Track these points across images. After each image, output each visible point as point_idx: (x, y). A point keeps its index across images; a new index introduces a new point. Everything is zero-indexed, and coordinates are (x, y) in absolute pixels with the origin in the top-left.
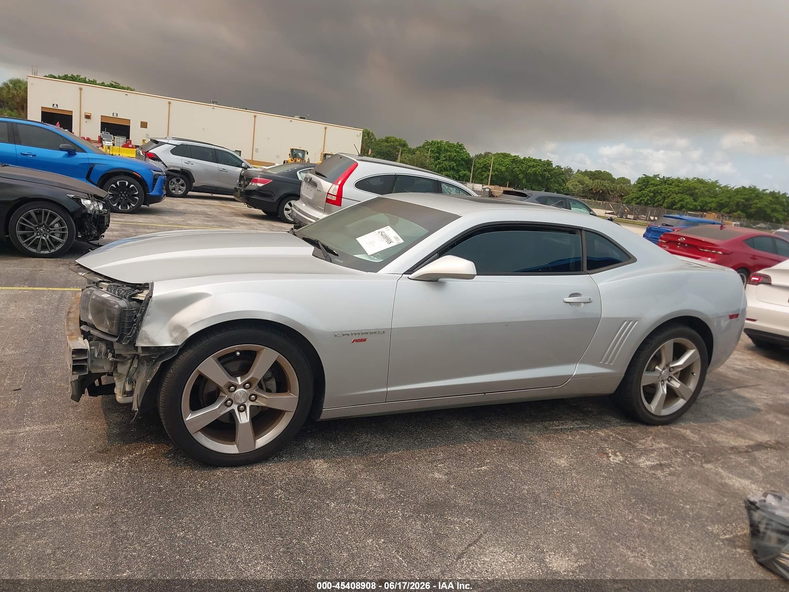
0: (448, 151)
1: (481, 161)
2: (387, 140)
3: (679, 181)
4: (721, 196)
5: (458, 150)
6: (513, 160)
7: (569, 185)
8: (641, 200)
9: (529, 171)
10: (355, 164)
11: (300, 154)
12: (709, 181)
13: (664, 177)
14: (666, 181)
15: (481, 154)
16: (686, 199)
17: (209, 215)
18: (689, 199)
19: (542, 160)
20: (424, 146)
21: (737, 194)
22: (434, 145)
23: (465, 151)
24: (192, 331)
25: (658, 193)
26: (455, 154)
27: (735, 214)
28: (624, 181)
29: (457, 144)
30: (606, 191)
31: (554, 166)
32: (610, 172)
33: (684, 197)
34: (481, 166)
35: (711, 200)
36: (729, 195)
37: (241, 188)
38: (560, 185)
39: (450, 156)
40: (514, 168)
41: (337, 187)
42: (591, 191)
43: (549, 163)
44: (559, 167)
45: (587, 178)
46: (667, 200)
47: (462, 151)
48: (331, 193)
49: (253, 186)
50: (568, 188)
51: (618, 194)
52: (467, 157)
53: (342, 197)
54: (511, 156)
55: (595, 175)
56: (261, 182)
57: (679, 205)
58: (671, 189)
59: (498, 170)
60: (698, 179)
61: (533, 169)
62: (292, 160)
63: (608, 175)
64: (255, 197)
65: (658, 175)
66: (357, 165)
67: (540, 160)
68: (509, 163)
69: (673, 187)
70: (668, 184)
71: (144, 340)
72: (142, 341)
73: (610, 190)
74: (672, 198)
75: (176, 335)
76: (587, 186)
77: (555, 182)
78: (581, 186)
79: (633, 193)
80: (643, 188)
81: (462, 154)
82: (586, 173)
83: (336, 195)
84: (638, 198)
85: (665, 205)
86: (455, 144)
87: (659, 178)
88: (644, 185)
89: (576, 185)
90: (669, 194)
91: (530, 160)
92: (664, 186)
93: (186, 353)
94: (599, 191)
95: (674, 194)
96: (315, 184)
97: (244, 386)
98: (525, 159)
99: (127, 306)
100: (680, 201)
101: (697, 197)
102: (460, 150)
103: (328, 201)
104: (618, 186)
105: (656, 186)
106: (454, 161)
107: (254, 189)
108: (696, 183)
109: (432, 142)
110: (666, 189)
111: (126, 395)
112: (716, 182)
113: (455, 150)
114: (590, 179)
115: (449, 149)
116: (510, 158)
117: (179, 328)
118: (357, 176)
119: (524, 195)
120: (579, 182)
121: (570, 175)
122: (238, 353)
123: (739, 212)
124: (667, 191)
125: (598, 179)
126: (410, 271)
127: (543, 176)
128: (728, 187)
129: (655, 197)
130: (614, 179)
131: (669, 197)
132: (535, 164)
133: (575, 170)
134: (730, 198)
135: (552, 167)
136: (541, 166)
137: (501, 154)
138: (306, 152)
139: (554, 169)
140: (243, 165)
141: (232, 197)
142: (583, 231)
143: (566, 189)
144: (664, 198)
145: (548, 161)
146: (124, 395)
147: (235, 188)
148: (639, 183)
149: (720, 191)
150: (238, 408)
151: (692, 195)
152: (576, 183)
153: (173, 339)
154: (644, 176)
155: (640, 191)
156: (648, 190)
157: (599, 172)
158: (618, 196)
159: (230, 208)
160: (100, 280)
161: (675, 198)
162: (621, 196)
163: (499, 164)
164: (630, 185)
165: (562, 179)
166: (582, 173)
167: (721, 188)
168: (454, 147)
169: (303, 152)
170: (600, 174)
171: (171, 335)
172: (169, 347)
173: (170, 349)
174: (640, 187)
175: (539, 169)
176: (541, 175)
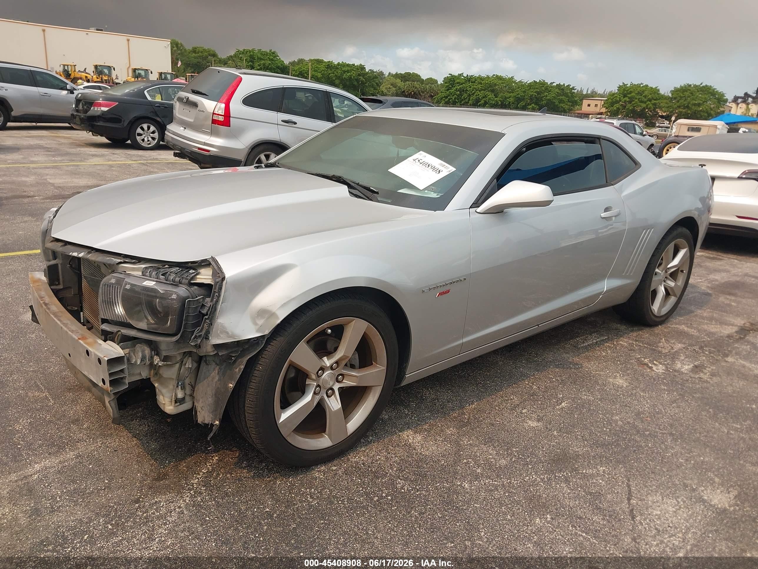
0: (261, 59)
1: (296, 68)
2: (194, 51)
3: (481, 78)
4: (518, 91)
5: (271, 57)
6: (327, 65)
7: (383, 88)
8: (449, 99)
9: (344, 76)
10: (238, 79)
11: (106, 71)
12: (507, 77)
13: (467, 75)
14: (470, 79)
15: (294, 61)
16: (488, 96)
17: (49, 148)
18: (491, 96)
19: (356, 65)
20: (235, 55)
21: (530, 89)
22: (246, 53)
23: (278, 58)
24: (282, 315)
25: (463, 90)
26: (270, 62)
27: (530, 107)
28: (432, 81)
29: (270, 51)
30: (417, 92)
31: (367, 71)
32: (419, 74)
33: (486, 93)
34: (297, 73)
35: (509, 95)
36: (524, 90)
37: (79, 114)
38: (375, 89)
39: (264, 64)
40: (330, 74)
41: (223, 106)
42: (404, 93)
43: (362, 68)
44: (372, 71)
45: (398, 80)
46: (474, 97)
47: (275, 59)
48: (217, 113)
49: (96, 110)
50: (382, 91)
51: (429, 94)
52: (282, 65)
53: (230, 117)
54: (325, 62)
55: (405, 76)
56: (106, 106)
57: (483, 102)
58: (475, 86)
59: (314, 77)
60: (497, 76)
61: (348, 74)
62: (97, 78)
63: (417, 76)
64: (101, 123)
65: (463, 74)
66: (241, 79)
67: (354, 65)
68: (324, 69)
69: (476, 84)
70: (472, 83)
71: (222, 336)
72: (218, 336)
73: (420, 91)
74: (476, 95)
75: (260, 322)
76: (400, 89)
77: (370, 86)
78: (394, 89)
79: (442, 92)
80: (450, 87)
81: (276, 62)
82: (397, 76)
83: (223, 114)
84: (446, 97)
85: (471, 102)
86: (268, 52)
87: (463, 76)
88: (451, 84)
89: (390, 88)
90: (473, 92)
91: (344, 65)
92: (468, 84)
93: (274, 341)
94: (411, 93)
95: (478, 92)
96: (195, 105)
97: (331, 368)
98: (339, 64)
99: (189, 295)
100: (484, 97)
101: (497, 93)
102: (274, 58)
103: (214, 122)
104: (428, 87)
105: (462, 84)
106: (269, 69)
107: (99, 114)
108: (496, 79)
109: (244, 50)
110: (470, 87)
111: (179, 404)
112: (512, 78)
113: (268, 58)
114: (401, 81)
115: (262, 57)
116: (324, 64)
117: (263, 313)
118: (242, 92)
119: (380, 102)
120: (392, 85)
121: (382, 79)
122: (329, 331)
123: (533, 105)
124: (472, 88)
125: (408, 81)
126: (477, 204)
127: (357, 80)
128: (522, 82)
129: (462, 95)
130: (423, 80)
131: (474, 94)
132: (349, 68)
133: (386, 74)
134: (524, 92)
135: (365, 71)
136: (355, 71)
137: (314, 60)
138: (112, 68)
139: (368, 73)
140: (68, 87)
141: (67, 125)
142: (601, 139)
143: (381, 92)
144: (469, 95)
145: (361, 65)
146: (177, 404)
147: (72, 115)
148: (446, 83)
149: (515, 86)
150: (327, 394)
151: (492, 91)
152: (389, 86)
153: (257, 327)
154: (449, 76)
155: (448, 90)
156: (454, 89)
157: (408, 74)
158: (429, 97)
159: (65, 138)
160: (119, 261)
161: (479, 95)
162: (432, 96)
163: (314, 71)
164: (438, 85)
165: (376, 83)
166: (393, 76)
167: (516, 83)
168: (267, 55)
169: (109, 68)
170: (409, 75)
171: (255, 324)
172: (253, 338)
173: (255, 341)
174: (447, 86)
175: (354, 74)
176: (356, 80)
